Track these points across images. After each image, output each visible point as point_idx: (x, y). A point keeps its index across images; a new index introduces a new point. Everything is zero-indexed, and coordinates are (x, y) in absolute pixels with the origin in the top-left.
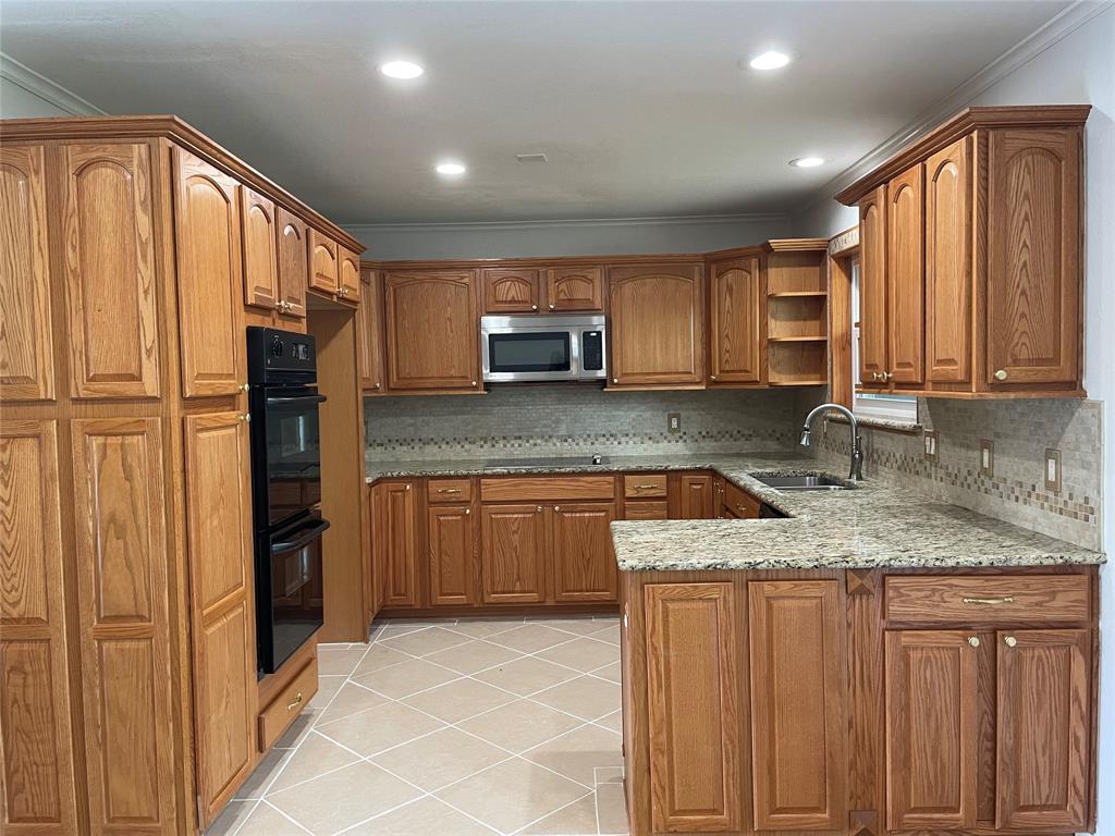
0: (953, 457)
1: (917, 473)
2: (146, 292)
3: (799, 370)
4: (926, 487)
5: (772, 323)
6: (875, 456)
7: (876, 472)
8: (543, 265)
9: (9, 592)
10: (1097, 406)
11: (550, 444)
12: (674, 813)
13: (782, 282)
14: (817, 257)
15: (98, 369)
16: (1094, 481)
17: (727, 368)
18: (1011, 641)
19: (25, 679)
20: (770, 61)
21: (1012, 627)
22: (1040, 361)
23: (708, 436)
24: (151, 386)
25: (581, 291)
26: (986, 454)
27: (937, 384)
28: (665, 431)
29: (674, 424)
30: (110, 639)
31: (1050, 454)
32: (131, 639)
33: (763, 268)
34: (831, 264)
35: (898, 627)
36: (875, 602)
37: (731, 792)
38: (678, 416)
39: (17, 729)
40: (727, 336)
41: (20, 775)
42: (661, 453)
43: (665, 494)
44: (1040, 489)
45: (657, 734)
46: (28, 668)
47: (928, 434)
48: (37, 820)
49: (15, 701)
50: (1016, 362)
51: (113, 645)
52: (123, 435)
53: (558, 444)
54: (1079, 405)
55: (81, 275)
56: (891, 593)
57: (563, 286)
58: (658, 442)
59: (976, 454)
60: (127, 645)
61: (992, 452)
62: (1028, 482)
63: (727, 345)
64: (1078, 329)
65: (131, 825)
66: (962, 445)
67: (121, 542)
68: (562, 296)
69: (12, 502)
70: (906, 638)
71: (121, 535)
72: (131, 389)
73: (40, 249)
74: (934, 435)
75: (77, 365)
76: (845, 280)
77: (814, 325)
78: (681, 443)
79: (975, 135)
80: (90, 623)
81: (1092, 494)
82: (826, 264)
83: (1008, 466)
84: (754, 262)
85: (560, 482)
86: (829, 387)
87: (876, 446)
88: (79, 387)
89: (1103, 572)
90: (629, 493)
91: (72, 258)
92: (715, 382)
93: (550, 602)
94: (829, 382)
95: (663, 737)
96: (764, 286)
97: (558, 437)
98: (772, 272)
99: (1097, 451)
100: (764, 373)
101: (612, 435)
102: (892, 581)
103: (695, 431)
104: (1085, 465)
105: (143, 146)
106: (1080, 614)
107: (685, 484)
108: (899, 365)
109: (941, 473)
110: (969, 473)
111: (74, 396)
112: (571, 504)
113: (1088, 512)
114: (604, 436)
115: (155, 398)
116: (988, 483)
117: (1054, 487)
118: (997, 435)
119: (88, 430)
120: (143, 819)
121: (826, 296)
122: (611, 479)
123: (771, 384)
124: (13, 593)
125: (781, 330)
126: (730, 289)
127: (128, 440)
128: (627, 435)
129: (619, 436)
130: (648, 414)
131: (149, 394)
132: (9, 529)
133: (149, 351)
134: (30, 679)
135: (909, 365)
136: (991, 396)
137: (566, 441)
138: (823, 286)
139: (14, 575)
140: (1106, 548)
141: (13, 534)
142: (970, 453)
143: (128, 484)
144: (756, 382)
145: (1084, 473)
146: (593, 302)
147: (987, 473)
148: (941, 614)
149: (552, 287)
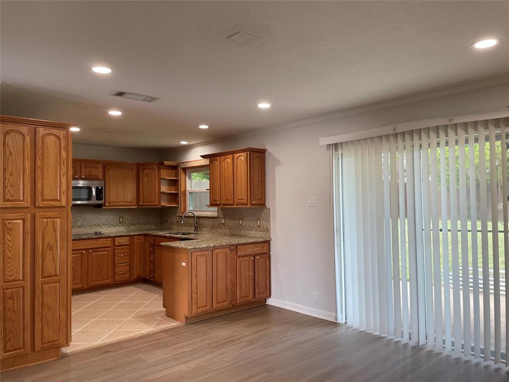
0: (230, 223)
1: (217, 228)
2: (64, 175)
3: (170, 202)
4: (221, 232)
5: (162, 187)
6: (201, 226)
7: (201, 230)
8: (80, 161)
9: (9, 272)
10: (269, 209)
11: (74, 229)
12: (198, 308)
13: (165, 174)
14: (175, 168)
15: (46, 197)
16: (268, 224)
17: (146, 201)
18: (258, 257)
19: (14, 301)
20: (204, 127)
21: (258, 255)
22: (259, 200)
23: (133, 224)
24: (64, 203)
25: (94, 172)
26: (241, 221)
27: (237, 204)
28: (118, 223)
29: (121, 220)
30: (45, 284)
31: (258, 219)
32: (52, 283)
33: (159, 169)
34: (180, 170)
35: (239, 257)
36: (235, 252)
37: (209, 301)
38: (122, 217)
39: (9, 319)
40: (146, 190)
41: (10, 335)
42: (116, 231)
43: (128, 243)
44: (256, 227)
45: (194, 289)
46: (15, 298)
47: (222, 218)
48: (15, 350)
49: (9, 309)
50: (256, 200)
51: (47, 285)
52: (53, 218)
53: (77, 229)
54: (265, 209)
55: (42, 169)
56: (238, 249)
57: (87, 170)
58: (115, 227)
59: (238, 221)
60: (52, 285)
61: (242, 220)
62: (252, 226)
63: (146, 193)
64: (265, 193)
65: (50, 344)
66: (233, 220)
67: (51, 252)
68: (87, 173)
69: (12, 241)
70: (241, 259)
71: (51, 249)
72: (57, 204)
73: (28, 159)
74: (224, 218)
75: (39, 196)
76: (184, 175)
77: (173, 188)
78: (123, 227)
79: (248, 152)
80: (39, 279)
81: (268, 226)
82: (178, 170)
83: (246, 223)
84: (156, 167)
85: (91, 242)
86: (180, 207)
87: (201, 223)
88: (39, 203)
89: (271, 242)
90: (117, 244)
91: (39, 162)
92: (141, 205)
93: (86, 287)
94: (180, 205)
95: (195, 290)
96: (159, 175)
97: (77, 226)
98: (162, 171)
99: (269, 218)
100: (159, 202)
101: (98, 225)
102: (239, 247)
103: (128, 222)
104: (266, 221)
105: (65, 132)
106: (267, 251)
107: (135, 240)
108: (225, 200)
109: (226, 227)
110: (235, 226)
111: (37, 206)
112: (95, 249)
113: (267, 230)
114: (95, 225)
115: (65, 207)
116: (241, 228)
117: (259, 226)
118: (244, 216)
119: (42, 217)
120: (54, 341)
121: (178, 180)
122: (110, 239)
123: (162, 206)
124: (11, 272)
125: (164, 188)
126: (147, 175)
127: (55, 220)
128: (104, 225)
129: (101, 225)
130: (112, 217)
131: (63, 205)
132: (10, 250)
133: (63, 193)
134: (16, 301)
135: (229, 200)
136: (252, 207)
137: (80, 228)
138: (178, 177)
139: (12, 266)
140: (271, 237)
141: (12, 252)
142: (236, 221)
143: (54, 234)
144: (156, 205)
145: (266, 223)
146: (98, 177)
147: (241, 226)
148: (247, 253)
149: (83, 170)
